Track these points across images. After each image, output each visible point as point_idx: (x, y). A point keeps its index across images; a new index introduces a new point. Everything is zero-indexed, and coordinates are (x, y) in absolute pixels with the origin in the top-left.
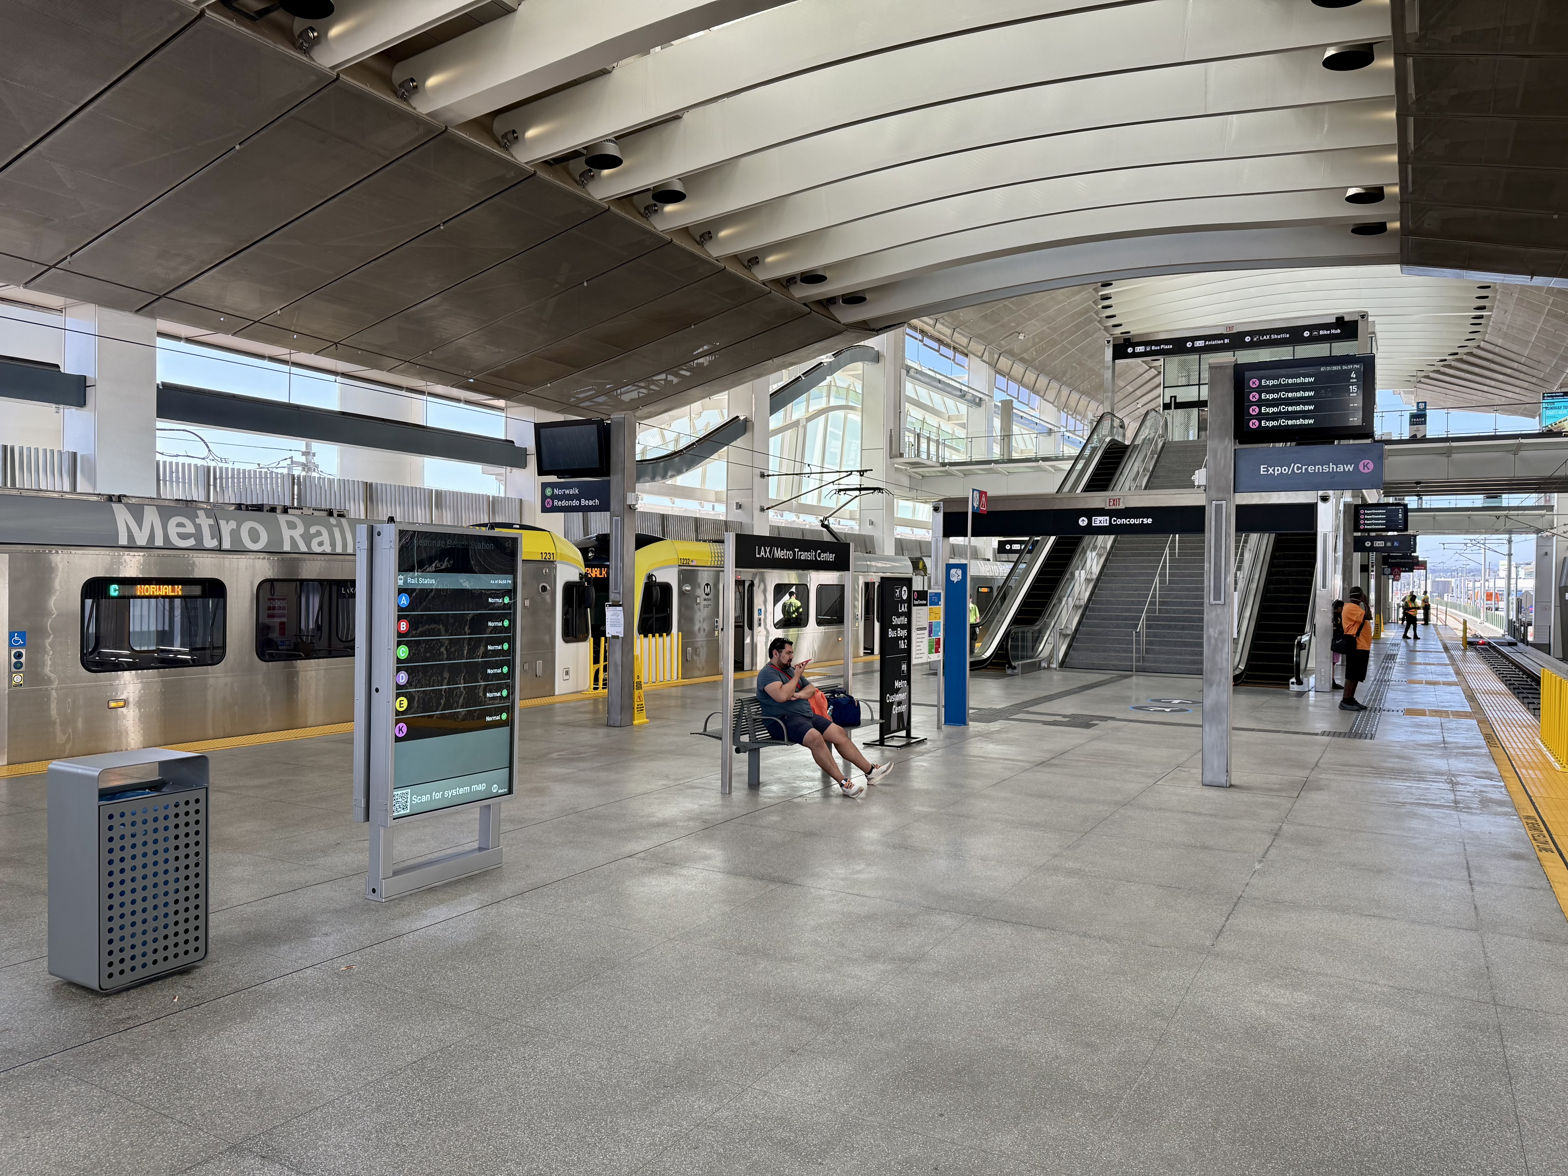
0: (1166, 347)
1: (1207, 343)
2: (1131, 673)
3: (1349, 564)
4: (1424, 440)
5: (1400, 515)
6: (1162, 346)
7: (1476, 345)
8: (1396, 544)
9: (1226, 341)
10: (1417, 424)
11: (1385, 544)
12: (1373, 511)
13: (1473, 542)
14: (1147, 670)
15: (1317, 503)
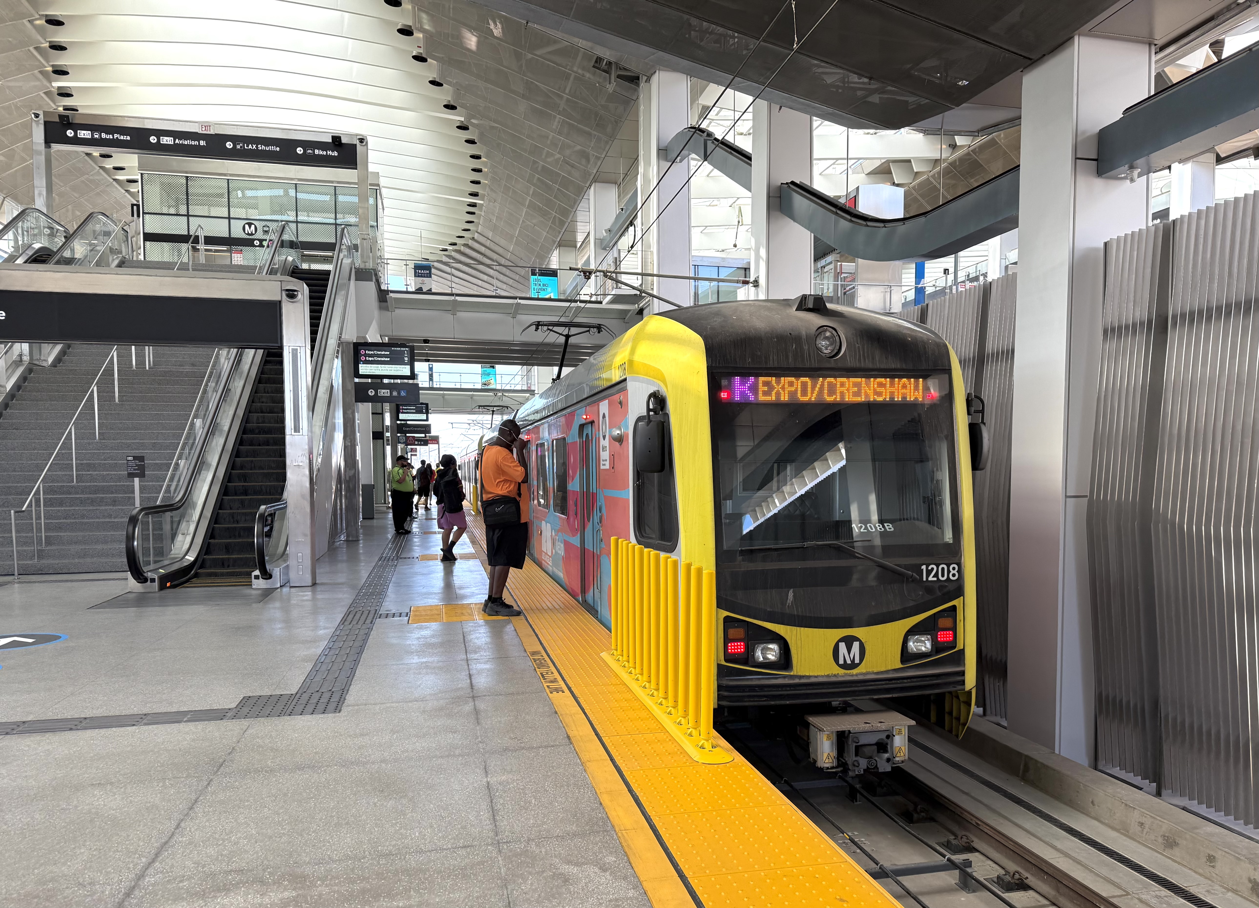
0: (122, 138)
1: (177, 141)
2: (11, 578)
3: (351, 416)
4: (429, 292)
5: (406, 359)
6: (116, 136)
7: (471, 236)
8: (403, 394)
9: (202, 143)
10: (422, 277)
11: (391, 393)
12: (376, 352)
13: (475, 422)
14: (45, 571)
15: (280, 302)
